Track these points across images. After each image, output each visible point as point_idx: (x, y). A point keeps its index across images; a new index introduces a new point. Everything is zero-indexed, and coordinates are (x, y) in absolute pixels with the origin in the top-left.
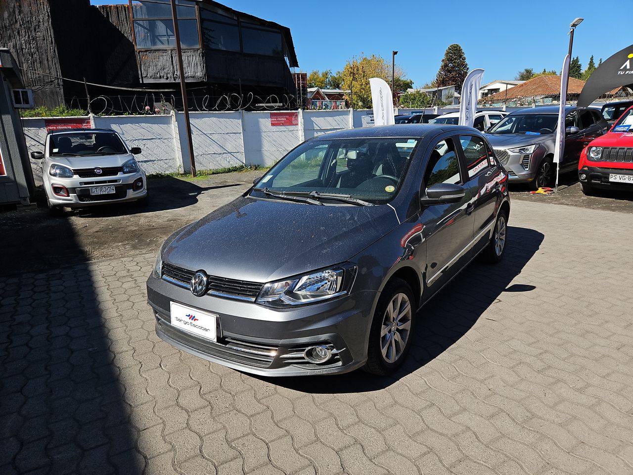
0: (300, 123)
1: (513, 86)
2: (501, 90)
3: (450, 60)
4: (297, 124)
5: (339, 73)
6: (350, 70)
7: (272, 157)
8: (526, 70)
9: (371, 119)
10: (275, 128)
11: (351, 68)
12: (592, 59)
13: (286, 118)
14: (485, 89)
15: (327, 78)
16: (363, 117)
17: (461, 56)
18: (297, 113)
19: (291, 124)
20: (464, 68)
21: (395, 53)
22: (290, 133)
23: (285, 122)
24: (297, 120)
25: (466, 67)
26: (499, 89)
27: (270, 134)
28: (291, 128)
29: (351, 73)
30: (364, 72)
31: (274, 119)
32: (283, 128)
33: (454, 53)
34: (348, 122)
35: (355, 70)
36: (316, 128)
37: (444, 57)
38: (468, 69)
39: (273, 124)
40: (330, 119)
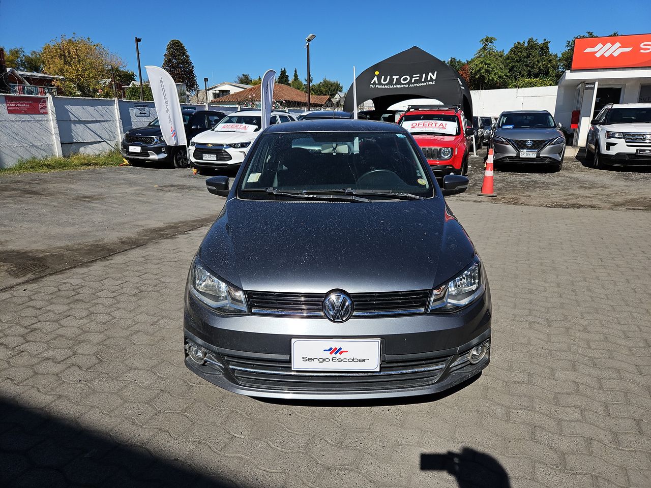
0: (50, 112)
1: (243, 90)
2: (231, 93)
3: (173, 55)
4: (46, 113)
5: (35, 52)
6: (59, 51)
7: (15, 155)
8: (244, 75)
9: (140, 112)
10: (13, 117)
11: (61, 49)
12: (296, 72)
13: (30, 104)
14: (215, 89)
15: (18, 57)
16: (131, 108)
17: (184, 54)
18: (44, 98)
19: (37, 112)
20: (189, 65)
21: (138, 40)
22: (36, 124)
23: (29, 110)
24: (46, 107)
25: (190, 64)
26: (229, 91)
27: (8, 124)
28: (38, 117)
29: (61, 55)
30: (78, 56)
31: (11, 105)
32: (26, 117)
33: (176, 49)
34: (113, 114)
35: (66, 51)
36: (73, 118)
37: (166, 52)
38: (193, 67)
39: (10, 112)
40: (90, 108)
